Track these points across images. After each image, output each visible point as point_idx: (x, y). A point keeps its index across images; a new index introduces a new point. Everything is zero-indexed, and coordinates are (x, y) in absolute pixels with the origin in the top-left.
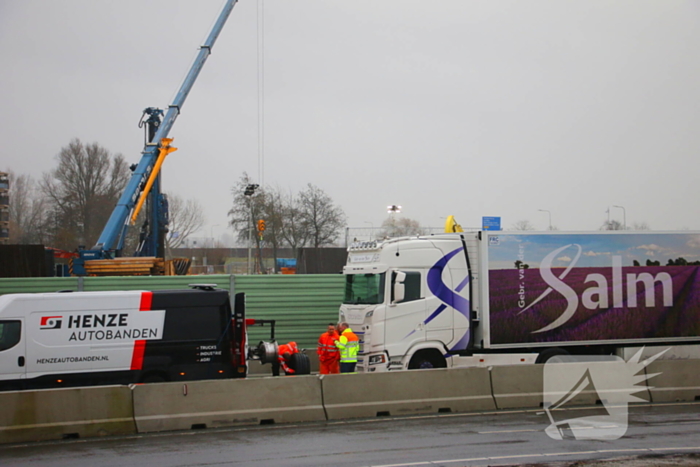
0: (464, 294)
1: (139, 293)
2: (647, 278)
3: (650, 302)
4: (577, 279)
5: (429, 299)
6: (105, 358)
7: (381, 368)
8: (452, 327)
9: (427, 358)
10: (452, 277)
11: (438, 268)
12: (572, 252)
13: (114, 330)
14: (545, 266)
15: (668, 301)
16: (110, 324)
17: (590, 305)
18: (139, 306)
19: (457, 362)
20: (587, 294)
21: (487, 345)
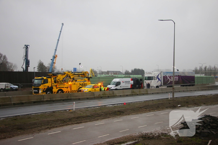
0: (160, 79)
2: (176, 77)
3: (176, 80)
4: (170, 77)
5: (157, 80)
6: (128, 86)
7: (153, 88)
8: (159, 83)
9: (157, 87)
10: (159, 77)
11: (158, 76)
12: (170, 74)
13: (129, 83)
14: (167, 76)
15: (178, 80)
17: (171, 80)
18: (131, 80)
19: (160, 87)
20: (171, 79)
21: (163, 85)
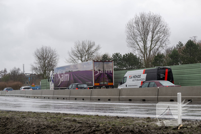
1: (143, 70)
2: (66, 75)
3: (67, 80)
6: (137, 85)
13: (139, 78)
15: (68, 80)
16: (138, 78)
18: (143, 73)
20: (62, 78)
